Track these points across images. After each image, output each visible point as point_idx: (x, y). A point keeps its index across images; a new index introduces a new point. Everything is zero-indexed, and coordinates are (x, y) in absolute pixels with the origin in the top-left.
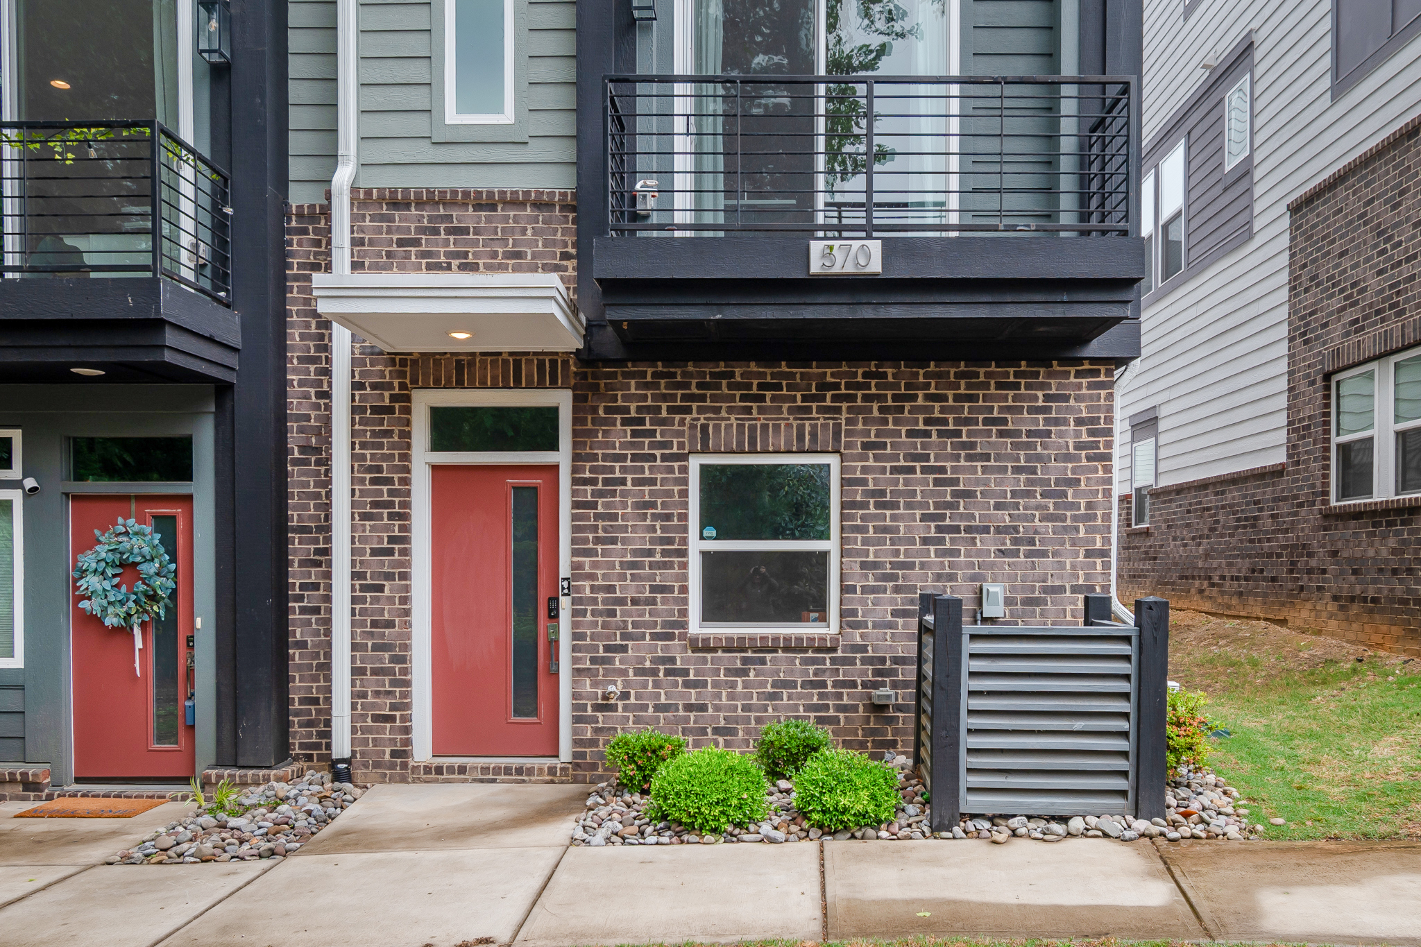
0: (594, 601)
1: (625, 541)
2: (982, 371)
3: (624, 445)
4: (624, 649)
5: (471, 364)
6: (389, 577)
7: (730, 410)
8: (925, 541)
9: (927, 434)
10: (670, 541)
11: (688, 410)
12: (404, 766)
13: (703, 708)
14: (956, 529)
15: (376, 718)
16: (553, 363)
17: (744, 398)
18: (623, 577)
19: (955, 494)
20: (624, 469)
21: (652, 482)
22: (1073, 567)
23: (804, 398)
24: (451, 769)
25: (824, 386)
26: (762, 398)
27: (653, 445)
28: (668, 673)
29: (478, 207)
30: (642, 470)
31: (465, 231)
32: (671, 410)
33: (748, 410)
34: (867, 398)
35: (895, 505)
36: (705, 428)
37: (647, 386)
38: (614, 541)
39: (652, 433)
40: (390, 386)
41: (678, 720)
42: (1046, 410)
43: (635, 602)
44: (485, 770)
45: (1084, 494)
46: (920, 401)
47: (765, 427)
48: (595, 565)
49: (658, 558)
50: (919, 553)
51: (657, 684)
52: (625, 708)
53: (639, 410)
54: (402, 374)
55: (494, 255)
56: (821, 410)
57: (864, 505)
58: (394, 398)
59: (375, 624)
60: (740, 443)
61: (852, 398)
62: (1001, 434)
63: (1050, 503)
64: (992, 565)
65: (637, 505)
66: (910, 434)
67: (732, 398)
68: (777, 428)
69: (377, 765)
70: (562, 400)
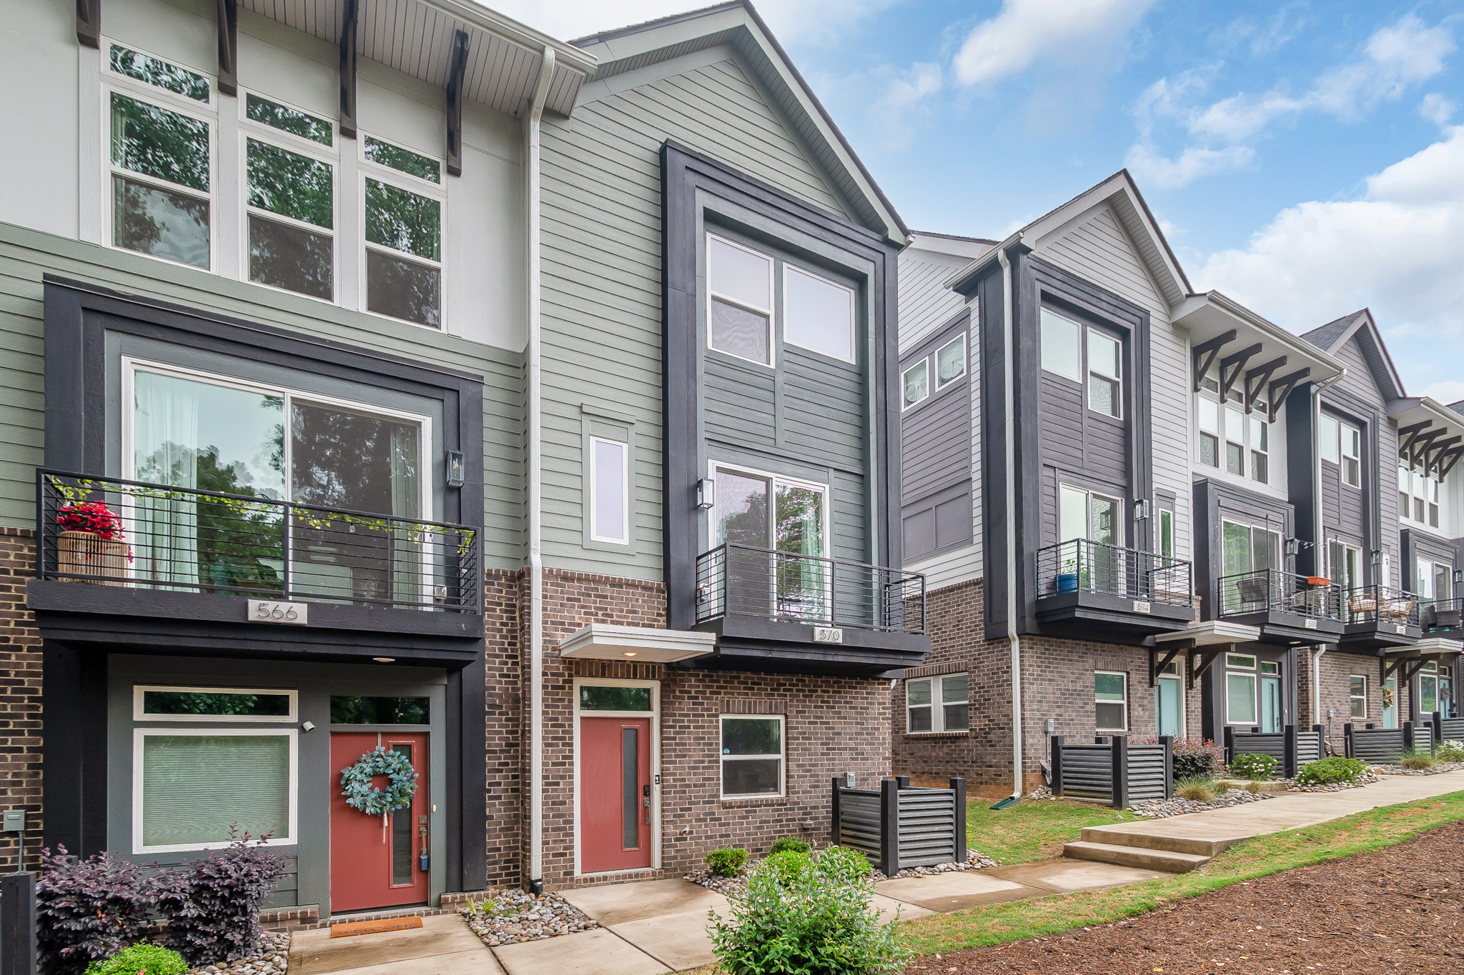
0: (675, 786)
1: (690, 756)
2: (843, 681)
3: (688, 709)
4: (690, 809)
5: (610, 665)
6: (563, 777)
7: (739, 694)
8: (822, 754)
9: (822, 707)
10: (712, 756)
11: (720, 693)
12: (572, 879)
13: (728, 836)
14: (834, 749)
15: (554, 855)
16: (654, 667)
17: (745, 688)
18: (689, 774)
19: (834, 734)
20: (689, 721)
21: (703, 727)
22: (878, 764)
23: (772, 690)
24: (599, 879)
25: (779, 685)
26: (753, 689)
27: (703, 710)
28: (711, 820)
29: (613, 585)
30: (683, 721)
31: (606, 597)
32: (711, 693)
33: (747, 694)
34: (797, 690)
35: (810, 739)
36: (728, 702)
37: (700, 681)
38: (684, 756)
39: (702, 704)
40: (563, 675)
41: (716, 843)
42: (867, 698)
43: (695, 786)
44: (618, 877)
45: (882, 733)
46: (819, 693)
47: (755, 702)
48: (675, 768)
49: (706, 764)
50: (820, 760)
51: (706, 826)
52: (691, 839)
53: (696, 692)
54: (570, 669)
55: (622, 611)
56: (778, 695)
57: (798, 739)
58: (564, 681)
59: (554, 803)
60: (744, 710)
61: (791, 690)
62: (851, 708)
63: (869, 737)
64: (848, 765)
65: (696, 739)
66: (815, 707)
67: (740, 688)
68: (760, 702)
69: (555, 881)
70: (655, 686)
